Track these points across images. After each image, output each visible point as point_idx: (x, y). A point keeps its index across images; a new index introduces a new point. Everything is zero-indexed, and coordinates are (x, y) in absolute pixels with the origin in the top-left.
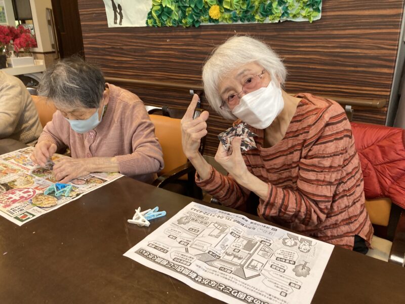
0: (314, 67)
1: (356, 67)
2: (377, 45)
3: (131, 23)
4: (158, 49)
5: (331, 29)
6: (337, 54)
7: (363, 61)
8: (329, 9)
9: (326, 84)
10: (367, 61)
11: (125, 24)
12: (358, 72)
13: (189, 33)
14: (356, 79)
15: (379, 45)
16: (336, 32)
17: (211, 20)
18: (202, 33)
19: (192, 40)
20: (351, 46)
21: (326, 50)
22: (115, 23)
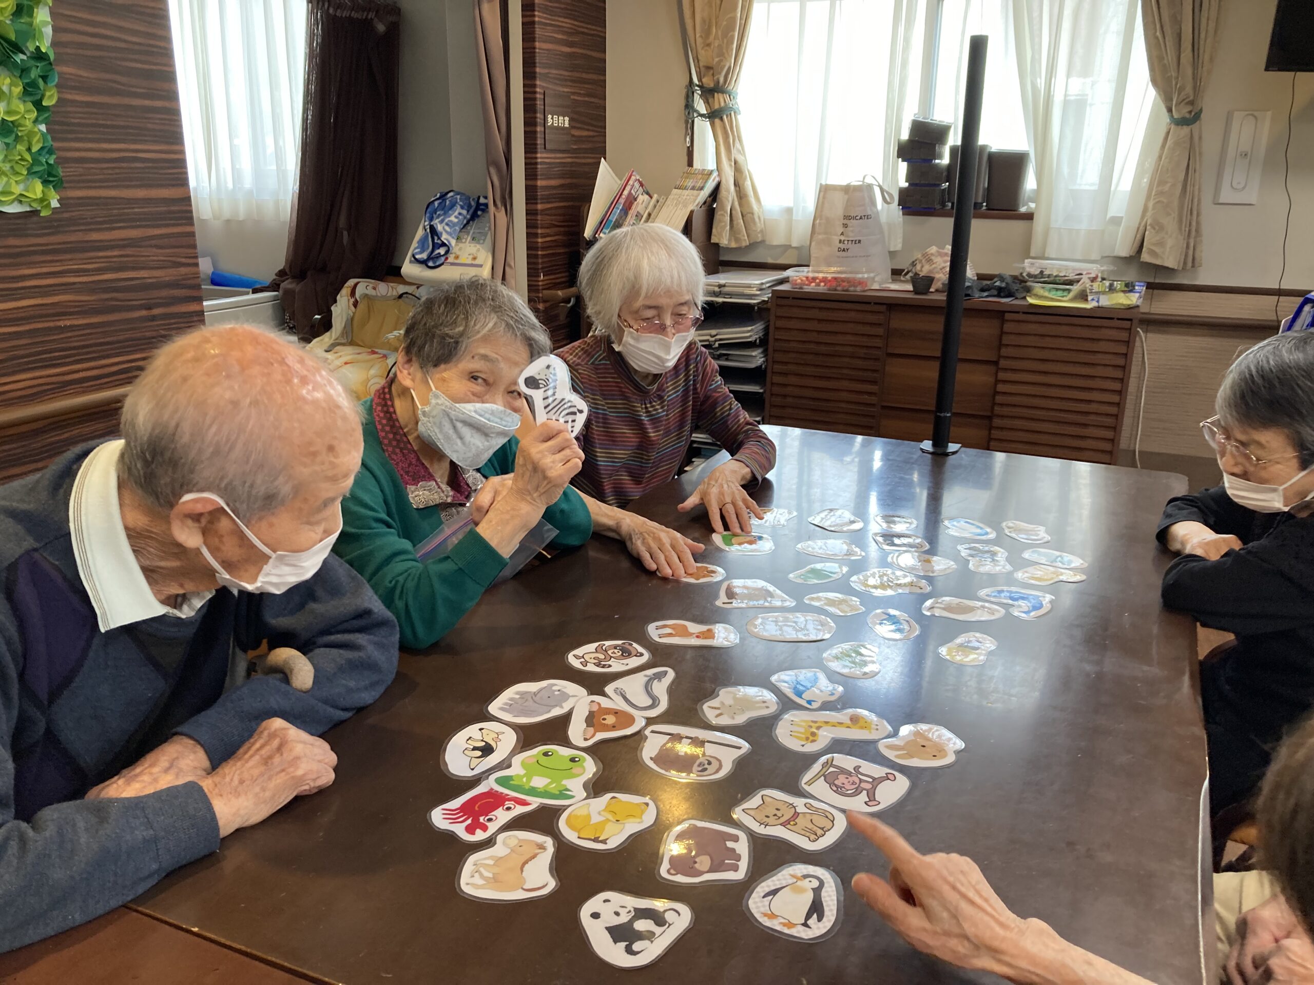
1: (149, 308)
2: (171, 259)
6: (108, 285)
7: (156, 293)
10: (164, 293)
12: (153, 318)
15: (174, 259)
16: (95, 236)
20: (129, 265)
21: (85, 279)
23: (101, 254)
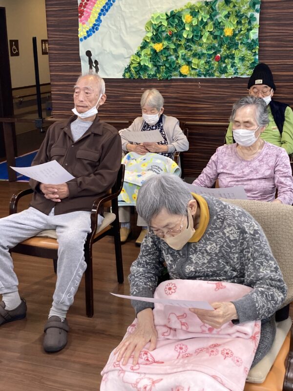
3: (108, 75)
13: (162, 84)
17: (181, 75)
18: (173, 84)
19: (164, 88)
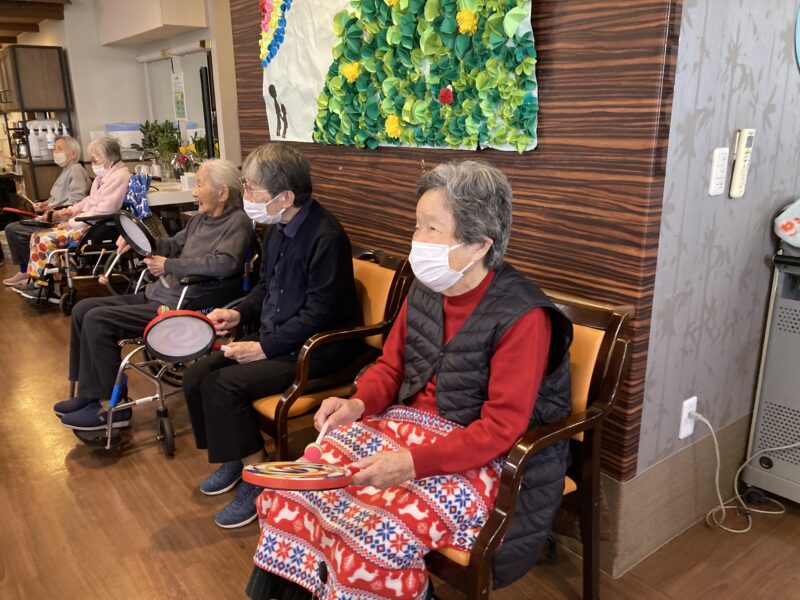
0: (529, 233)
1: (591, 239)
2: (618, 203)
3: (297, 135)
4: (329, 181)
5: (551, 167)
6: (561, 213)
7: (598, 229)
8: (548, 132)
9: (549, 265)
10: (605, 231)
11: (290, 137)
13: (366, 159)
14: (589, 262)
15: (621, 204)
16: (559, 174)
17: (388, 138)
18: (382, 160)
19: (369, 170)
20: (581, 201)
21: (545, 205)
22: (278, 134)
23: (560, 188)
